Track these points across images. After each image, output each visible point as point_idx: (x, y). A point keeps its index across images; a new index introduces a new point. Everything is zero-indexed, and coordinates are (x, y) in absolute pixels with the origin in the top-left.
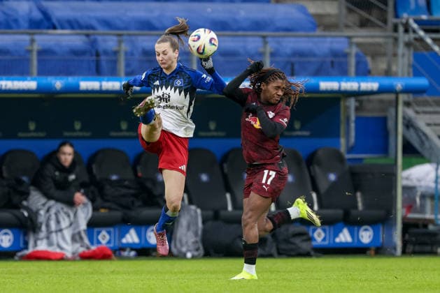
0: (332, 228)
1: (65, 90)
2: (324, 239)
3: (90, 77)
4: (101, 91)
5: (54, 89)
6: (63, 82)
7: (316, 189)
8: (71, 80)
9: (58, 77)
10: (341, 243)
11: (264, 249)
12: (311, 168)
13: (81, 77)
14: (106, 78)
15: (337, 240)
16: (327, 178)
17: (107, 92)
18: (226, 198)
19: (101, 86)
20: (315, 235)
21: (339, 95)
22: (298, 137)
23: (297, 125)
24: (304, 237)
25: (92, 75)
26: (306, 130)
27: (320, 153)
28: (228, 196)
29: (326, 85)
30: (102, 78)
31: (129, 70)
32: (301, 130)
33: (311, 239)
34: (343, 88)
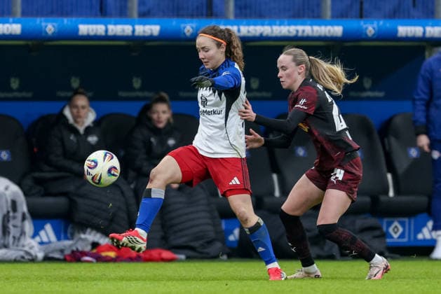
0: (413, 221)
1: (58, 36)
2: (402, 236)
3: (92, 19)
4: (106, 37)
5: (43, 34)
6: (55, 24)
7: (391, 169)
8: (67, 22)
9: (51, 19)
10: (425, 240)
11: (322, 249)
12: (386, 140)
13: (80, 19)
14: (113, 20)
15: (420, 236)
16: (407, 154)
17: (115, 38)
18: (272, 180)
19: (107, 31)
20: (391, 230)
21: (424, 44)
22: (369, 98)
23: (367, 83)
24: (377, 233)
25: (96, 16)
26: (380, 90)
27: (398, 121)
28: (275, 177)
29: (405, 30)
30: (107, 19)
31: (144, 9)
32: (372, 89)
33: (385, 235)
34: (428, 35)
